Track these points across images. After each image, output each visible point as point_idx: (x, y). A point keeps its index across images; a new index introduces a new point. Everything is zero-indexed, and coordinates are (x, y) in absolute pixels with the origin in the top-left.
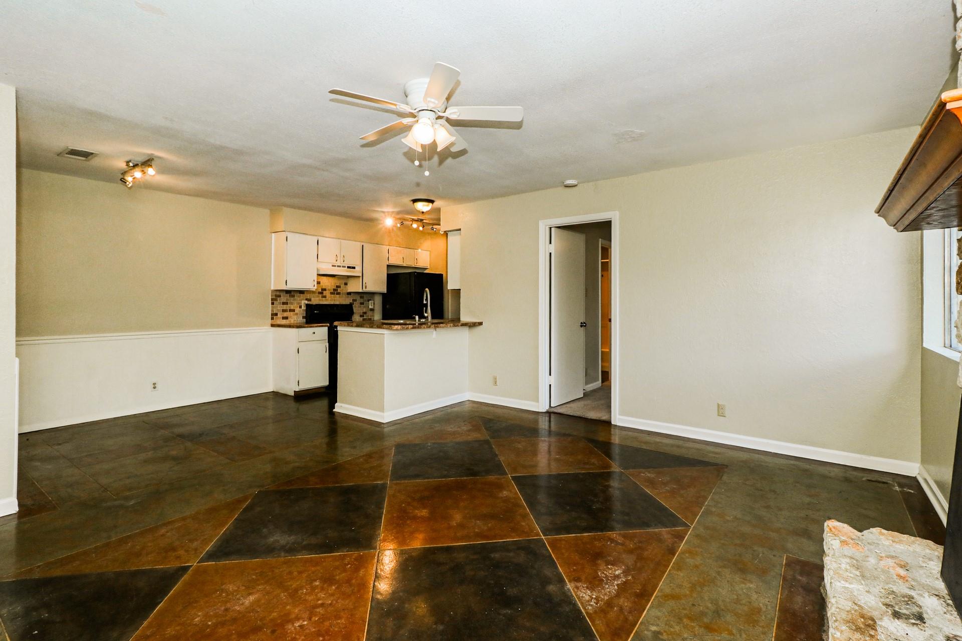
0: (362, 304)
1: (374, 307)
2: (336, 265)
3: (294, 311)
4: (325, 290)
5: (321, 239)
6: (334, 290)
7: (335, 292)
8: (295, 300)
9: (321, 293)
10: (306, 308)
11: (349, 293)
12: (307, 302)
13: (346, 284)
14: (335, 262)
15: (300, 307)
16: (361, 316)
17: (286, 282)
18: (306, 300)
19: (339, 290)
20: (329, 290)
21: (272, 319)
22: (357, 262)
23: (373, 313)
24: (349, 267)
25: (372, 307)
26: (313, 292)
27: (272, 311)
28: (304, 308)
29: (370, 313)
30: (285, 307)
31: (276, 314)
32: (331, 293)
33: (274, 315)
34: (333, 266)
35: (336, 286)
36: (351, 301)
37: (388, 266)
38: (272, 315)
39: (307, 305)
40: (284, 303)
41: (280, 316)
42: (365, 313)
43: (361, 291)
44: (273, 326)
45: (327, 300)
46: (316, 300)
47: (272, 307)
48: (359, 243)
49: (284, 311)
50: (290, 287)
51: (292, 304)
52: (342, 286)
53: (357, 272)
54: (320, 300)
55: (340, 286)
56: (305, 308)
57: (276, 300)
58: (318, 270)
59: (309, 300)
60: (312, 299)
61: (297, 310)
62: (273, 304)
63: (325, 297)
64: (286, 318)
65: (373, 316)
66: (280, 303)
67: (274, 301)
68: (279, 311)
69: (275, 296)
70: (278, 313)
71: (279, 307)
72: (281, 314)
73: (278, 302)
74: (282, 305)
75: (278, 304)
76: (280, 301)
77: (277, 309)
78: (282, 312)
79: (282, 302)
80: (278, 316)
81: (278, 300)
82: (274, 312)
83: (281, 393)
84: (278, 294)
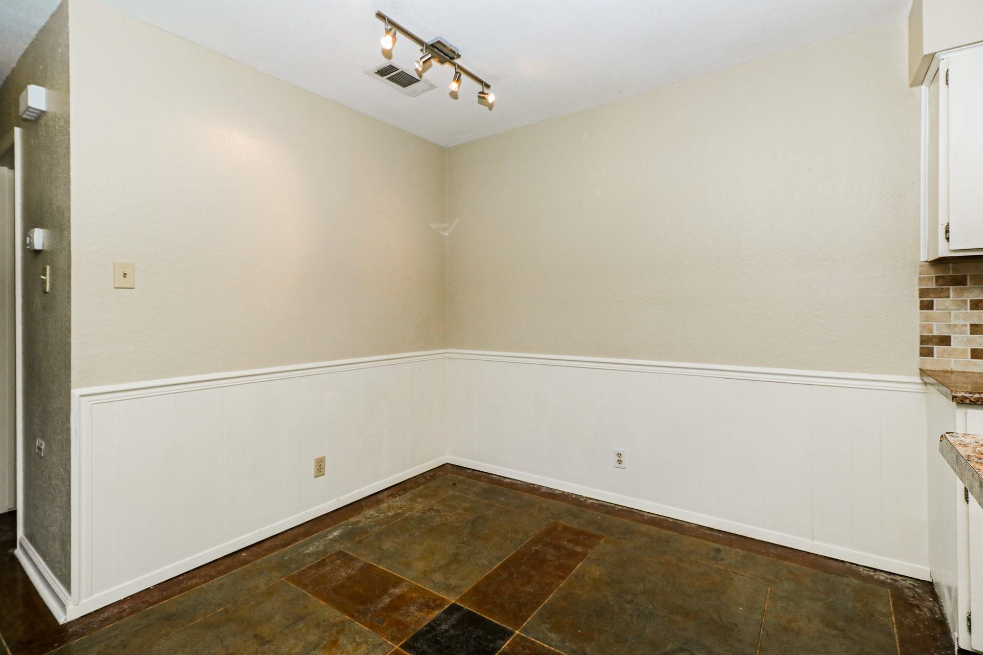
17: (947, 231)
21: (926, 352)
27: (926, 327)
31: (945, 341)
33: (931, 343)
38: (924, 340)
40: (977, 305)
41: (961, 344)
44: (926, 375)
47: (925, 318)
49: (977, 329)
57: (942, 293)
62: (927, 306)
66: (960, 304)
67: (931, 298)
68: (957, 330)
69: (936, 281)
70: (950, 337)
71: (957, 317)
72: (965, 339)
73: (951, 300)
74: (971, 309)
75: (952, 308)
76: (960, 297)
77: (946, 325)
78: (971, 334)
79: (971, 301)
80: (950, 345)
81: (949, 294)
82: (932, 333)
83: (942, 607)
84: (951, 274)
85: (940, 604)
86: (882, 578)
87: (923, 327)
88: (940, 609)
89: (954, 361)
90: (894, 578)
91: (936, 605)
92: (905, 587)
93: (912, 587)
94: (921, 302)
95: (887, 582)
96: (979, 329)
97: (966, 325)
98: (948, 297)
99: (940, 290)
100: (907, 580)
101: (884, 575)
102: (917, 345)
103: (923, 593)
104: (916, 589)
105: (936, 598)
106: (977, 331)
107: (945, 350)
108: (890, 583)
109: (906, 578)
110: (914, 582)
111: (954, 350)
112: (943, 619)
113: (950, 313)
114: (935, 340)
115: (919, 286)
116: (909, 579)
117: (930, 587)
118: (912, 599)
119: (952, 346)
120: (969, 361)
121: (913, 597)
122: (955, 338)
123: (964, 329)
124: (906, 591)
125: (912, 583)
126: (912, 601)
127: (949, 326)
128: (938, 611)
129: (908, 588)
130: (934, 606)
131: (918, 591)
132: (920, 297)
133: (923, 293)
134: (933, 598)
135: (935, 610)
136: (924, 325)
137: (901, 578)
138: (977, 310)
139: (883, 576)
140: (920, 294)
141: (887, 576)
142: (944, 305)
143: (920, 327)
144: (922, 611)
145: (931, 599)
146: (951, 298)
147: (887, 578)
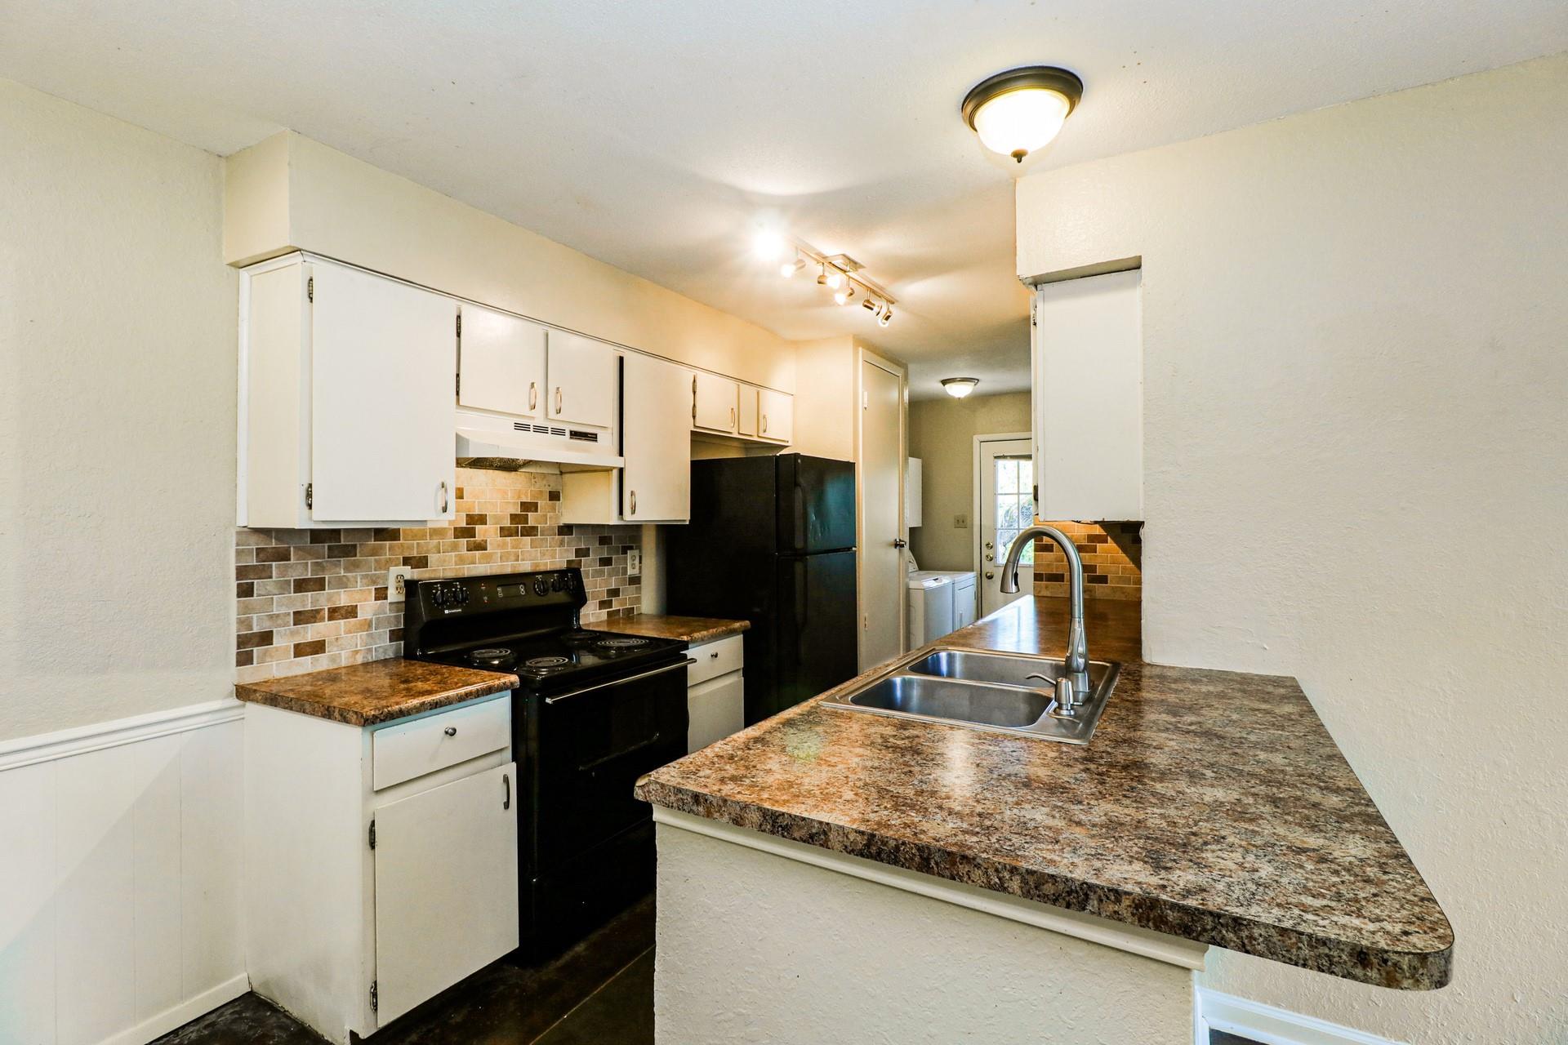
0: (605, 562)
1: (640, 572)
2: (532, 423)
3: (351, 612)
4: (482, 519)
5: (468, 312)
6: (514, 517)
7: (520, 525)
8: (356, 566)
9: (465, 532)
10: (407, 595)
11: (566, 529)
12: (409, 573)
13: (554, 496)
14: (526, 411)
15: (381, 594)
16: (603, 604)
17: (309, 495)
18: (407, 561)
19: (532, 519)
20: (497, 519)
21: (244, 659)
22: (602, 417)
23: (639, 590)
24: (575, 435)
25: (636, 572)
26: (438, 532)
27: (244, 622)
28: (395, 595)
29: (628, 592)
30: (307, 601)
31: (266, 638)
32: (505, 532)
33: (250, 644)
34: (520, 427)
35: (522, 504)
36: (573, 557)
37: (695, 435)
38: (243, 641)
39: (410, 586)
40: (301, 586)
41: (284, 640)
42: (614, 593)
43: (613, 520)
44: (244, 693)
45: (488, 559)
46: (448, 564)
47: (243, 610)
48: (610, 348)
49: (301, 618)
50: (329, 513)
51: (342, 584)
52: (544, 503)
53: (601, 453)
54: (461, 560)
55: (536, 505)
56: (402, 598)
57: (264, 572)
58: (460, 440)
59: (421, 562)
60: (433, 558)
61: (368, 608)
62: (245, 591)
63: (481, 547)
64: (318, 647)
65: (638, 600)
66: (283, 587)
67: (250, 579)
68: (280, 622)
69: (257, 554)
70: (272, 631)
71: (280, 605)
72: (288, 632)
73: (275, 581)
74: (295, 592)
75: (276, 591)
76: (283, 577)
77: (267, 615)
78: (294, 625)
79: (295, 580)
80: (272, 644)
81: (271, 572)
82: (252, 630)
83: (287, 1013)
84: (274, 546)
85: (282, 1010)
86: (193, 1036)
87: (240, 622)
88: (287, 1017)
89: (277, 665)
90: (207, 1022)
91: (281, 1016)
92: (231, 1023)
93: (237, 1016)
94: (238, 585)
95: (206, 1035)
96: (302, 617)
97: (289, 614)
98: (271, 577)
99: (261, 568)
100: (223, 1012)
101: (191, 1029)
102: (234, 650)
103: (255, 1013)
104: (244, 1015)
105: (270, 1006)
106: (301, 620)
107: (267, 650)
108: (210, 1035)
109: (220, 1011)
110: (232, 1008)
111: (277, 649)
112: (301, 1027)
113: (272, 598)
114: (256, 640)
115: (236, 563)
116: (224, 1009)
117: (254, 999)
118: (252, 1033)
119: (274, 645)
120: (292, 662)
121: (251, 1028)
122: (278, 632)
123: (287, 619)
124: (234, 1027)
125: (232, 1011)
126: (254, 1034)
127: (271, 617)
128: (288, 1022)
129: (234, 1021)
130: (279, 1019)
131: (248, 1015)
132: (237, 579)
133: (241, 572)
134: (270, 1010)
135: (283, 1022)
136: (242, 619)
137: (214, 1015)
138: (301, 592)
139: (192, 1032)
140: (237, 574)
141: (196, 1028)
142: (266, 589)
143: (237, 623)
144: (274, 1037)
145: (268, 1014)
146: (274, 579)
147: (198, 1030)
